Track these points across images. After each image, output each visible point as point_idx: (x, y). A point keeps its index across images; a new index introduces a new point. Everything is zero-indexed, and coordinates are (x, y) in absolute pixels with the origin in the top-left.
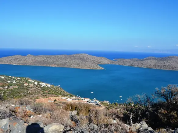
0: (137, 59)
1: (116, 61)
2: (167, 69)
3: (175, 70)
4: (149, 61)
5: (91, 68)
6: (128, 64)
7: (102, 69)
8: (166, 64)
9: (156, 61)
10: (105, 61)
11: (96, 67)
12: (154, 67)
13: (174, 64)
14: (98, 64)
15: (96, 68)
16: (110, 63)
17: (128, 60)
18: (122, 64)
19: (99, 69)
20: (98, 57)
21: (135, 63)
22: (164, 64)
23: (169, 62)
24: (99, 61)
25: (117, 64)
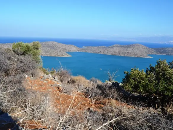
0: (104, 47)
1: (84, 49)
2: (130, 56)
3: (137, 57)
4: (114, 48)
5: (59, 55)
6: (95, 51)
7: (70, 56)
8: (129, 51)
9: (121, 49)
10: (74, 49)
11: (64, 54)
12: (119, 54)
13: (136, 51)
14: (66, 52)
15: (64, 56)
16: (78, 50)
17: (95, 48)
18: (89, 51)
19: (66, 56)
20: (66, 45)
21: (101, 50)
22: (127, 51)
23: (132, 49)
24: (67, 49)
25: (84, 51)
